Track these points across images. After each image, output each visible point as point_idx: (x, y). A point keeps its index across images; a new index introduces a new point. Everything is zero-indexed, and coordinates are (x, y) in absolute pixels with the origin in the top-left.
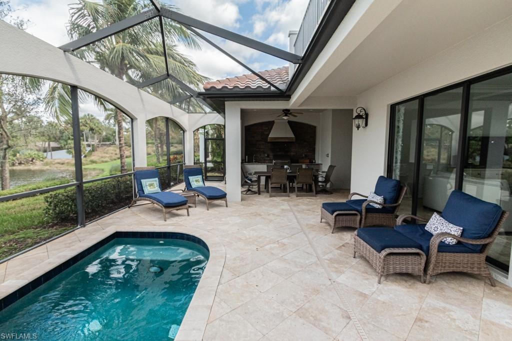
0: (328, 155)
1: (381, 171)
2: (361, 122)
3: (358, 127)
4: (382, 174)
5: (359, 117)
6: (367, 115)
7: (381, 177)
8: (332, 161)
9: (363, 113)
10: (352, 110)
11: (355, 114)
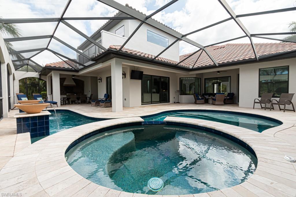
0: (90, 91)
1: (105, 93)
2: (100, 81)
3: (99, 82)
4: (106, 93)
5: (99, 79)
6: (101, 79)
7: (105, 94)
8: (91, 93)
9: (100, 78)
10: (97, 77)
11: (98, 79)
